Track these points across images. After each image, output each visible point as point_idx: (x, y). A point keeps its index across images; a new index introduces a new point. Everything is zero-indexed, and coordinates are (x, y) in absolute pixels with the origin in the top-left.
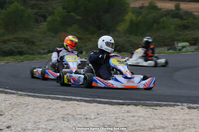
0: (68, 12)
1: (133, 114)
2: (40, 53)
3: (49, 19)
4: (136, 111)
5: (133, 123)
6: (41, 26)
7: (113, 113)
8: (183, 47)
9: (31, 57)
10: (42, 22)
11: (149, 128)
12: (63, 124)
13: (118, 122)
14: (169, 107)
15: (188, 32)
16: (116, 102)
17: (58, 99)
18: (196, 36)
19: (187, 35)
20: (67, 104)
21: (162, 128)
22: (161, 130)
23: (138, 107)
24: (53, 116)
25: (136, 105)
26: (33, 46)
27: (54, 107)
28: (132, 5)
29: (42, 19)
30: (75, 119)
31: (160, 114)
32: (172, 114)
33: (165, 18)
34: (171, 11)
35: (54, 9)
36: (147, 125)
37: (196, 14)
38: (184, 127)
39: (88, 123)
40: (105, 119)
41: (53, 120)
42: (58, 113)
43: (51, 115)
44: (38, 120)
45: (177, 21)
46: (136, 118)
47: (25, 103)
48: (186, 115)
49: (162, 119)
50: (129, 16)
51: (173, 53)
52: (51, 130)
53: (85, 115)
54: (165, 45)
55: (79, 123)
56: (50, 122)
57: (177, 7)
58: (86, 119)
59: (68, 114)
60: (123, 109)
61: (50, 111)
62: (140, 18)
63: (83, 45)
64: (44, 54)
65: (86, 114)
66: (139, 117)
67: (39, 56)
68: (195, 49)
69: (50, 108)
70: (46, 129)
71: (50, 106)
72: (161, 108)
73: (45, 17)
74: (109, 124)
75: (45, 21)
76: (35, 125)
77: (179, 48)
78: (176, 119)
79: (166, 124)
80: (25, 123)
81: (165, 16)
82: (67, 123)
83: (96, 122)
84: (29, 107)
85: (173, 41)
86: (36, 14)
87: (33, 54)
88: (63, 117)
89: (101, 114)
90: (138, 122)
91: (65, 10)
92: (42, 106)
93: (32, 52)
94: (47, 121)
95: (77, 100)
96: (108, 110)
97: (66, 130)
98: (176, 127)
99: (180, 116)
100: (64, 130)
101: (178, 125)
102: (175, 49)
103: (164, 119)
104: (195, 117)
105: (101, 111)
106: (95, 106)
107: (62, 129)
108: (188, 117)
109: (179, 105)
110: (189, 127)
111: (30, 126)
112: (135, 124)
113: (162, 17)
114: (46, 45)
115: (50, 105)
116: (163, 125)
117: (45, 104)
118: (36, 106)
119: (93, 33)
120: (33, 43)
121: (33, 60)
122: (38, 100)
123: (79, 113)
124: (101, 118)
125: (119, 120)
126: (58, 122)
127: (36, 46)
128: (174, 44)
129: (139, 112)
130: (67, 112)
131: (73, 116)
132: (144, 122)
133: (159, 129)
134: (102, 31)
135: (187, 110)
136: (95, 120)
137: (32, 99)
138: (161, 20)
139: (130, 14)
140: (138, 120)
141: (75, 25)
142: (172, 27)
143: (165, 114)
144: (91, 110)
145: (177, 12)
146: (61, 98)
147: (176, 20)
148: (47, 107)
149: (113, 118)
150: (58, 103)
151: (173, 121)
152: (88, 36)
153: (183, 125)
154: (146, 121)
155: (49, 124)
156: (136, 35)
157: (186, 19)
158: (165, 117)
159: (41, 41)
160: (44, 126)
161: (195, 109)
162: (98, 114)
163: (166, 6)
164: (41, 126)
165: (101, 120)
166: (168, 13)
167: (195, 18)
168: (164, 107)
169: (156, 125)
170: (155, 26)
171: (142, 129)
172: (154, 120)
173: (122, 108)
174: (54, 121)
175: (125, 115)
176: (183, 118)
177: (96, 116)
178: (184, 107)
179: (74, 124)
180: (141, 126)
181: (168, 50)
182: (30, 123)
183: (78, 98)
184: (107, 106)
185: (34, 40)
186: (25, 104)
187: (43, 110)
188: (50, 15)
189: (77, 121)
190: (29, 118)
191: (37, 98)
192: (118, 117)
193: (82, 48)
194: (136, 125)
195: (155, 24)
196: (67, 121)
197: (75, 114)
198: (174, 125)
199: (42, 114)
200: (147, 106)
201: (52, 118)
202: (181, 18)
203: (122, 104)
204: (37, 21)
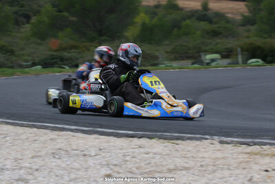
0: (60, 11)
1: (147, 150)
2: (21, 66)
3: (34, 20)
4: (151, 146)
5: (147, 162)
6: (22, 30)
7: (121, 149)
8: (213, 60)
9: (10, 70)
10: (24, 24)
11: (169, 169)
12: (54, 163)
13: (126, 161)
14: (194, 141)
15: (219, 41)
16: (123, 134)
17: (46, 128)
18: (229, 46)
19: (217, 44)
20: (58, 136)
21: (186, 169)
22: (184, 172)
23: (154, 140)
24: (39, 151)
25: (150, 138)
26: (12, 57)
27: (42, 139)
28: (144, 3)
29: (25, 20)
30: (70, 156)
31: (183, 150)
32: (199, 151)
33: (188, 21)
34: (197, 11)
35: (40, 6)
36: (167, 165)
37: (229, 15)
38: (215, 168)
39: (86, 161)
40: (110, 157)
41: (40, 156)
42: (46, 147)
43: (37, 150)
44: (20, 157)
45: (204, 25)
46: (151, 155)
47: (3, 132)
48: (218, 152)
49: (185, 157)
50: (141, 18)
51: (199, 68)
52: (37, 170)
53: (83, 151)
54: (189, 58)
55: (74, 161)
56: (36, 160)
57: (205, 7)
58: (85, 155)
59: (60, 149)
60: (132, 143)
61: (36, 145)
62: (155, 20)
63: (79, 56)
64: (27, 67)
65: (83, 149)
66: (155, 154)
67: (20, 70)
68: (229, 64)
69: (35, 140)
70: (30, 168)
71: (36, 138)
72: (183, 142)
73: (28, 18)
74: (114, 163)
75: (28, 23)
76: (15, 164)
77: (207, 61)
78: (204, 158)
79: (191, 163)
80: (2, 160)
81: (189, 18)
82: (59, 161)
83: (97, 159)
84: (8, 138)
85: (199, 52)
86: (16, 13)
87: (12, 67)
88: (53, 153)
89: (104, 149)
90: (153, 161)
91: (55, 9)
92: (25, 137)
93: (10, 65)
94: (33, 157)
95: (72, 130)
96: (112, 144)
97: (58, 170)
98: (204, 169)
99: (210, 153)
100: (54, 170)
101: (207, 165)
102: (201, 63)
103: (188, 158)
104: (229, 155)
105: (104, 145)
106: (96, 139)
107: (52, 169)
108: (219, 155)
109: (207, 139)
110: (222, 168)
111: (9, 164)
112: (150, 163)
113: (184, 19)
114: (29, 56)
115: (36, 136)
116: (186, 165)
117: (30, 135)
118: (16, 138)
119: (92, 40)
120: (12, 52)
121: (12, 75)
122: (20, 130)
123: (75, 148)
124: (104, 155)
125: (128, 158)
126: (47, 160)
127: (15, 56)
128: (200, 56)
129: (155, 148)
130: (58, 146)
131: (67, 151)
132: (161, 160)
133: (181, 170)
134: (104, 38)
135: (218, 146)
136: (96, 157)
137: (11, 128)
138: (184, 23)
139: (142, 15)
140: (153, 158)
141: (69, 29)
142: (198, 33)
143: (189, 151)
144: (91, 144)
145: (205, 13)
146: (50, 127)
147: (203, 23)
148: (32, 139)
149: (120, 155)
150: (46, 134)
151: (200, 160)
152: (86, 44)
153: (214, 166)
154: (165, 159)
155: (35, 162)
156: (150, 44)
157: (216, 23)
158: (189, 155)
159: (22, 49)
160: (28, 165)
161: (229, 143)
162: (101, 150)
163: (189, 4)
164: (24, 165)
165: (104, 157)
166: (193, 14)
167: (228, 21)
168: (188, 141)
169: (178, 165)
170: (175, 31)
171: (159, 170)
172: (175, 159)
173: (131, 141)
174: (41, 159)
175: (137, 151)
176: (214, 156)
177: (98, 152)
178: (214, 142)
179: (69, 163)
180: (157, 166)
181: (193, 64)
182: (8, 161)
183: (74, 127)
184: (112, 139)
185: (14, 48)
186: (2, 134)
187: (26, 144)
188: (35, 15)
189: (72, 159)
190: (8, 153)
191: (18, 127)
192: (127, 154)
193: (77, 59)
194: (152, 165)
195: (176, 29)
196: (59, 159)
197: (69, 149)
198: (202, 166)
199: (25, 148)
200: (165, 139)
201: (38, 154)
202: (210, 22)
203: (132, 136)
204: (17, 23)
